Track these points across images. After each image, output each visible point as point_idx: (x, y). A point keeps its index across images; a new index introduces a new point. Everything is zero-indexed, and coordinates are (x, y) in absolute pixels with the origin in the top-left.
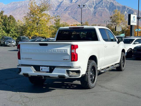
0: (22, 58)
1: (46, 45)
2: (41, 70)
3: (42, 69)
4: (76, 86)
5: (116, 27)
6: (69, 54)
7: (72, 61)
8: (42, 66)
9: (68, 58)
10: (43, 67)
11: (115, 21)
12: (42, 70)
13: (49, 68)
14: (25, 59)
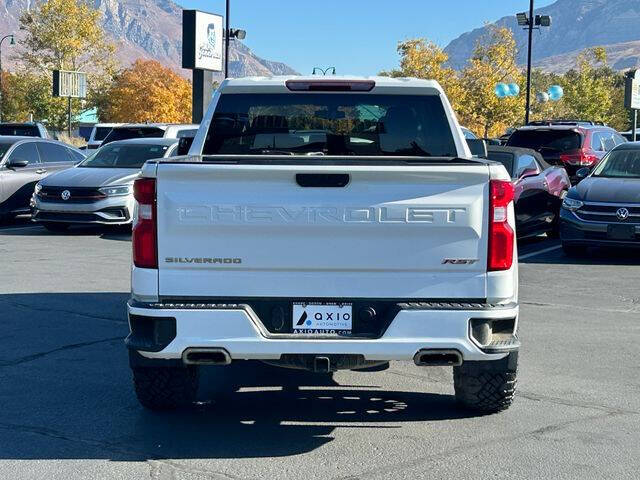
0: (169, 260)
1: (341, 180)
2: (301, 322)
3: (304, 316)
4: (402, 406)
5: (56, 74)
6: (479, 233)
7: (490, 269)
8: (307, 301)
9: (475, 250)
10: (311, 310)
11: (48, 40)
12: (304, 326)
13: (348, 309)
14: (194, 264)
